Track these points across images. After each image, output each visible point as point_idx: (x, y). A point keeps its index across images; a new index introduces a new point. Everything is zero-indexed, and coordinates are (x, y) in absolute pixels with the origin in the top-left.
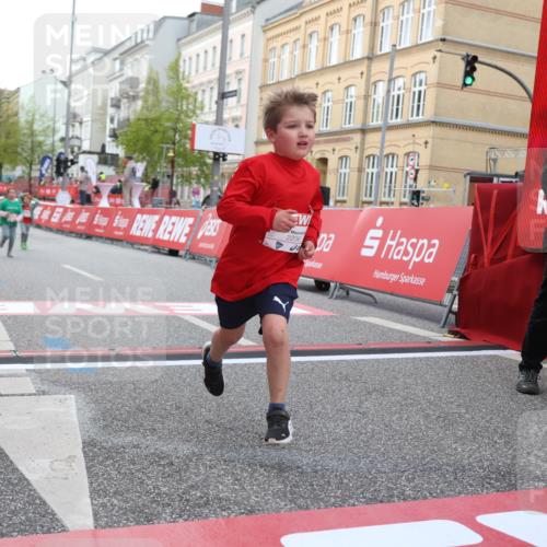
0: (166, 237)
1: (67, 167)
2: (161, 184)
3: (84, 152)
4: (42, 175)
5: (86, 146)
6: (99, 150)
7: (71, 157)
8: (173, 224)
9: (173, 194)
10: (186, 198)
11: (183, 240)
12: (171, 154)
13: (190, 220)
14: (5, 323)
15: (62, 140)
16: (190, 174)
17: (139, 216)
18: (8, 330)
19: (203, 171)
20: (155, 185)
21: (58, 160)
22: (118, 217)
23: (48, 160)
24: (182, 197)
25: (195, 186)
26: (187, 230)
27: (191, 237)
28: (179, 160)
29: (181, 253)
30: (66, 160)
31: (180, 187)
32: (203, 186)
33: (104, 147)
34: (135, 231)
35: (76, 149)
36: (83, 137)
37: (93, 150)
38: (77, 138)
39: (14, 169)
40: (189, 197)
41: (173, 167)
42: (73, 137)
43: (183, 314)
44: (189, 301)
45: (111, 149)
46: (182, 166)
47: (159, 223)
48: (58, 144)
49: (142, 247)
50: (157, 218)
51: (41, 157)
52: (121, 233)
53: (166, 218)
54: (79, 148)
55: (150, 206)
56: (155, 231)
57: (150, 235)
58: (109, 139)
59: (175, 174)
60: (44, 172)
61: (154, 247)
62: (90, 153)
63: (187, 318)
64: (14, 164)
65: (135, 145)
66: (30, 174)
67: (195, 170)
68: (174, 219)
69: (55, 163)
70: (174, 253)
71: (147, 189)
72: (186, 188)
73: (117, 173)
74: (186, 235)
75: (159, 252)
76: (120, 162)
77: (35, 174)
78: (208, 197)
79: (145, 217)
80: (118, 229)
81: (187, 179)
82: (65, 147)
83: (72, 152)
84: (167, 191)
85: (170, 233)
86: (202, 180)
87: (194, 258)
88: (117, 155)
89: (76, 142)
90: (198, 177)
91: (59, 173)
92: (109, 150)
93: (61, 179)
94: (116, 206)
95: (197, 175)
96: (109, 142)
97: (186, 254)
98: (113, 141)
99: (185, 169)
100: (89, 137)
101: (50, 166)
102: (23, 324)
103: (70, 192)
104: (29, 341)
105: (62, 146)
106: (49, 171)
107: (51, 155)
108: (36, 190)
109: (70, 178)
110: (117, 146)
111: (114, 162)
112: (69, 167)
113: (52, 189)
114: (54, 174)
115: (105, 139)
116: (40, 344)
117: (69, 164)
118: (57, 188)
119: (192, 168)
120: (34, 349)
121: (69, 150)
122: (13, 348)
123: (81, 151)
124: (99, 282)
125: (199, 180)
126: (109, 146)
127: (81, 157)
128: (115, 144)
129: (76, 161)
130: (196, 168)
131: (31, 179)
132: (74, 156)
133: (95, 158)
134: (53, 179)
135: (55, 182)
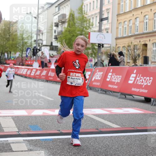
3: (44, 46)
4: (27, 56)
5: (44, 43)
6: (50, 44)
7: (38, 48)
13: (89, 73)
14: (13, 119)
15: (35, 41)
16: (88, 53)
18: (15, 123)
19: (94, 52)
23: (29, 50)
25: (91, 58)
30: (37, 49)
32: (94, 58)
33: (52, 43)
35: (40, 44)
36: (43, 40)
37: (47, 45)
38: (41, 40)
39: (15, 54)
42: (39, 40)
43: (88, 114)
44: (90, 108)
45: (55, 44)
48: (33, 43)
51: (26, 48)
54: (42, 44)
58: (54, 40)
60: (27, 54)
64: (16, 52)
66: (22, 55)
69: (32, 50)
73: (58, 54)
77: (24, 55)
78: (96, 63)
82: (36, 43)
83: (39, 46)
86: (93, 55)
87: (91, 89)
88: (57, 46)
89: (40, 42)
90: (92, 54)
91: (34, 55)
92: (54, 44)
93: (35, 57)
95: (91, 53)
96: (54, 41)
97: (88, 87)
98: (56, 40)
99: (86, 51)
100: (46, 39)
101: (30, 52)
102: (21, 119)
103: (38, 62)
104: (24, 127)
105: (35, 44)
106: (30, 54)
107: (30, 47)
108: (25, 62)
109: (38, 57)
110: (57, 43)
111: (56, 49)
112: (38, 52)
113: (31, 61)
114: (32, 55)
115: (52, 40)
116: (28, 128)
117: (38, 51)
118: (33, 61)
119: (89, 50)
120: (26, 131)
121: (38, 45)
122: (17, 131)
123: (43, 45)
124: (52, 100)
125: (92, 55)
126: (54, 43)
127: (43, 48)
128: (56, 42)
129: (40, 49)
130: (91, 50)
131: (22, 57)
132: (40, 48)
133: (49, 48)
134: (31, 57)
135: (32, 58)
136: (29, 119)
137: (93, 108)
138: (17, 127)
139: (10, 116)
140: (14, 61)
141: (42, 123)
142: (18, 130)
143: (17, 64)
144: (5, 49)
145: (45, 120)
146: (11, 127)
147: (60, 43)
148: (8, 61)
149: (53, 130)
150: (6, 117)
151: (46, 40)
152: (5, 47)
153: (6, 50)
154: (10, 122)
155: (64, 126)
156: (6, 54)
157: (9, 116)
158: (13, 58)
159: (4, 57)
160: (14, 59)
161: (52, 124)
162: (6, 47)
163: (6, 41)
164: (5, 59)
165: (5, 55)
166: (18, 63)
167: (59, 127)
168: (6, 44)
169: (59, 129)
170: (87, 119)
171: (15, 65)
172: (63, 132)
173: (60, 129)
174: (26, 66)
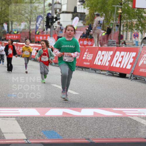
0: (118, 65)
1: (53, 22)
2: (113, 31)
3: (63, 12)
4: (37, 28)
5: (64, 8)
6: (72, 10)
7: (55, 16)
8: (122, 57)
9: (121, 37)
10: (129, 40)
11: (129, 67)
12: (120, 11)
13: (134, 54)
14: (18, 121)
15: (50, 5)
16: (132, 23)
17: (100, 52)
18: (21, 126)
19: (140, 22)
20: (109, 31)
21: (48, 18)
22: (86, 53)
23: (41, 18)
24: (126, 39)
25: (135, 31)
26: (131, 60)
27: (135, 65)
28: (125, 15)
29: (128, 75)
30: (53, 17)
31: (125, 32)
32: (141, 31)
33: (75, 8)
34: (97, 62)
35: (58, 10)
36: (62, 3)
38: (59, 3)
40: (131, 39)
41: (121, 20)
42: (56, 3)
43: (133, 116)
44: (136, 107)
45: (81, 9)
46: (127, 19)
47: (113, 56)
48: (47, 8)
49: (101, 72)
50: (111, 53)
52: (88, 64)
53: (118, 53)
54: (60, 10)
55: (106, 45)
56: (111, 61)
57: (107, 64)
58: (79, 3)
59: (122, 24)
60: (38, 26)
61: (110, 72)
62: (67, 12)
63: (134, 118)
65: (96, 6)
66: (30, 27)
67: (135, 21)
68: (123, 53)
69: (45, 19)
70: (123, 75)
71: (104, 34)
72: (129, 33)
73: (84, 24)
74: (131, 64)
75: (113, 76)
76: (86, 18)
79: (104, 52)
80: (86, 60)
81: (130, 27)
82: (51, 9)
83: (56, 13)
84: (117, 35)
85: (120, 63)
86: (140, 27)
87: (136, 79)
88: (85, 13)
89: (58, 6)
90: (137, 26)
91: (48, 26)
92: (79, 11)
93: (49, 30)
94: (85, 46)
95: (136, 24)
96: (79, 5)
97: (131, 76)
98: (82, 4)
99: (128, 21)
100: (66, 2)
101: (42, 22)
102: (30, 122)
103: (54, 38)
104: (34, 133)
105: (49, 10)
106: (42, 25)
107: (42, 15)
108: (34, 37)
109: (55, 29)
110: (84, 8)
111: (82, 18)
112: (55, 22)
113: (43, 36)
114: (45, 27)
115: (76, 3)
116: (42, 135)
117: (54, 20)
118: (46, 36)
119: (133, 20)
120: (38, 138)
121: (54, 11)
122: (25, 138)
123: (61, 12)
124: (76, 95)
125: (138, 28)
126: (79, 8)
127: (62, 16)
128: (83, 6)
129: (58, 18)
130: (136, 20)
131: (30, 30)
132: (57, 15)
133: (70, 15)
134: (44, 30)
135: (45, 32)
136: (43, 122)
137: (140, 107)
138: (24, 133)
139: (14, 117)
140: (18, 35)
141: (62, 127)
142: (27, 137)
143: (22, 40)
144: (4, 18)
145: (66, 124)
146: (16, 133)
147: (88, 8)
148: (9, 36)
149: (79, 138)
150: (8, 117)
151: (67, 4)
152: (4, 14)
153: (6, 19)
154: (14, 125)
155: (95, 132)
156: (5, 26)
157: (11, 117)
158: (15, 31)
159: (3, 30)
160: (18, 32)
161: (78, 129)
162: (6, 15)
163: (6, 5)
164: (4, 33)
165: (3, 27)
166: (24, 39)
167: (89, 135)
168: (5, 9)
169: (87, 137)
170: (130, 124)
171: (19, 42)
172: (94, 141)
173: (90, 137)
174: (36, 43)
